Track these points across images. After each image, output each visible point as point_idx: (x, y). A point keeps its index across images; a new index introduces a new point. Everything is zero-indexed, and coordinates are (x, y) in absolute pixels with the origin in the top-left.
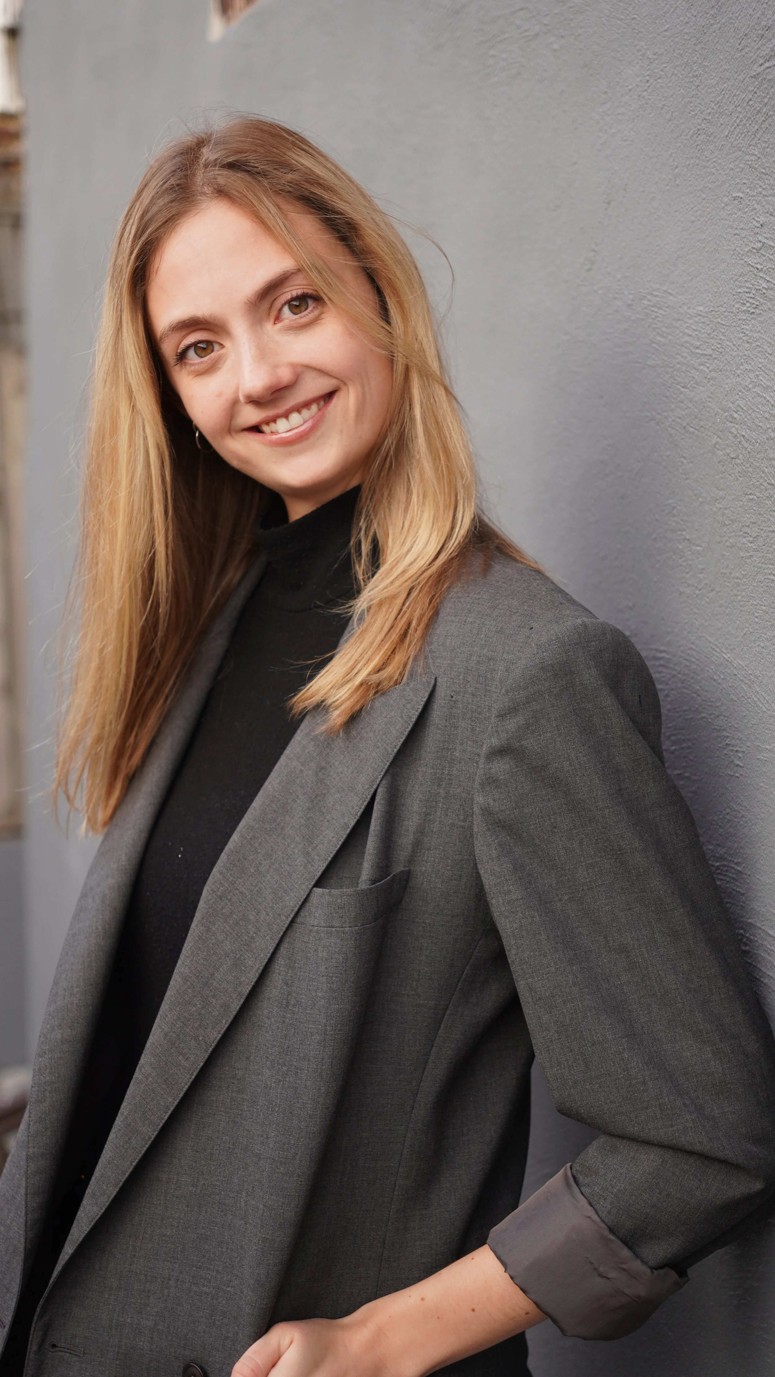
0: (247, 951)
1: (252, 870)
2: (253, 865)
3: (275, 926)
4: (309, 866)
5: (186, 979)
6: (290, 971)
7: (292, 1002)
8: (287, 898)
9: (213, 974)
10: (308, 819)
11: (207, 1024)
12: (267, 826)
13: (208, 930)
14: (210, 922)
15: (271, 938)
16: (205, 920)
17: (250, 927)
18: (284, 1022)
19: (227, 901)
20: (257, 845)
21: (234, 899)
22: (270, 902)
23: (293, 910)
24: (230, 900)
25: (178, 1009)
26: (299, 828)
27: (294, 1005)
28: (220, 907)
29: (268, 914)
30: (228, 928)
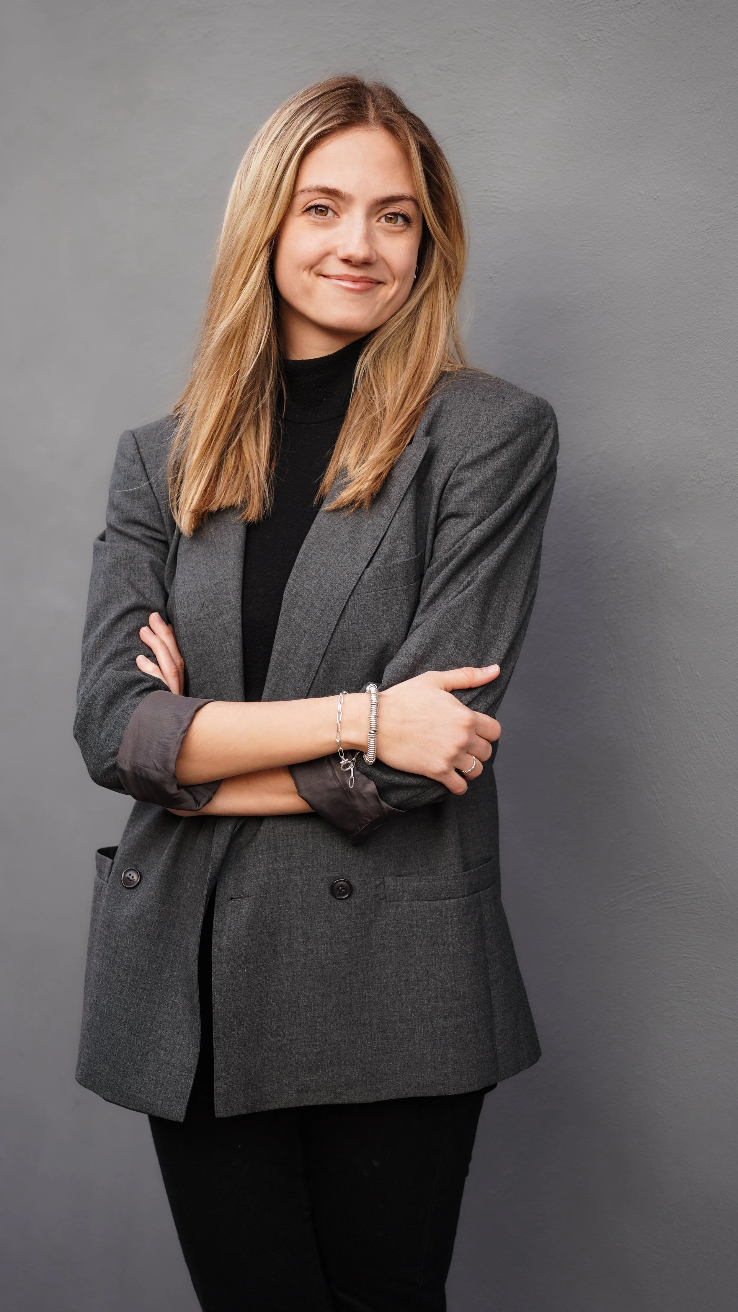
0: (317, 626)
1: (314, 574)
2: (314, 571)
3: (336, 607)
4: (355, 565)
5: (280, 653)
6: (357, 626)
7: (363, 645)
8: (342, 587)
9: (298, 647)
10: (351, 538)
11: (300, 679)
12: (322, 546)
13: (290, 618)
14: (290, 613)
15: (334, 615)
16: (286, 612)
17: (317, 611)
18: (360, 659)
19: (299, 597)
20: (316, 558)
21: (304, 595)
22: (329, 592)
23: (347, 594)
24: (301, 596)
25: (279, 673)
26: (346, 543)
27: (365, 647)
28: (296, 601)
29: (329, 600)
30: (303, 614)
